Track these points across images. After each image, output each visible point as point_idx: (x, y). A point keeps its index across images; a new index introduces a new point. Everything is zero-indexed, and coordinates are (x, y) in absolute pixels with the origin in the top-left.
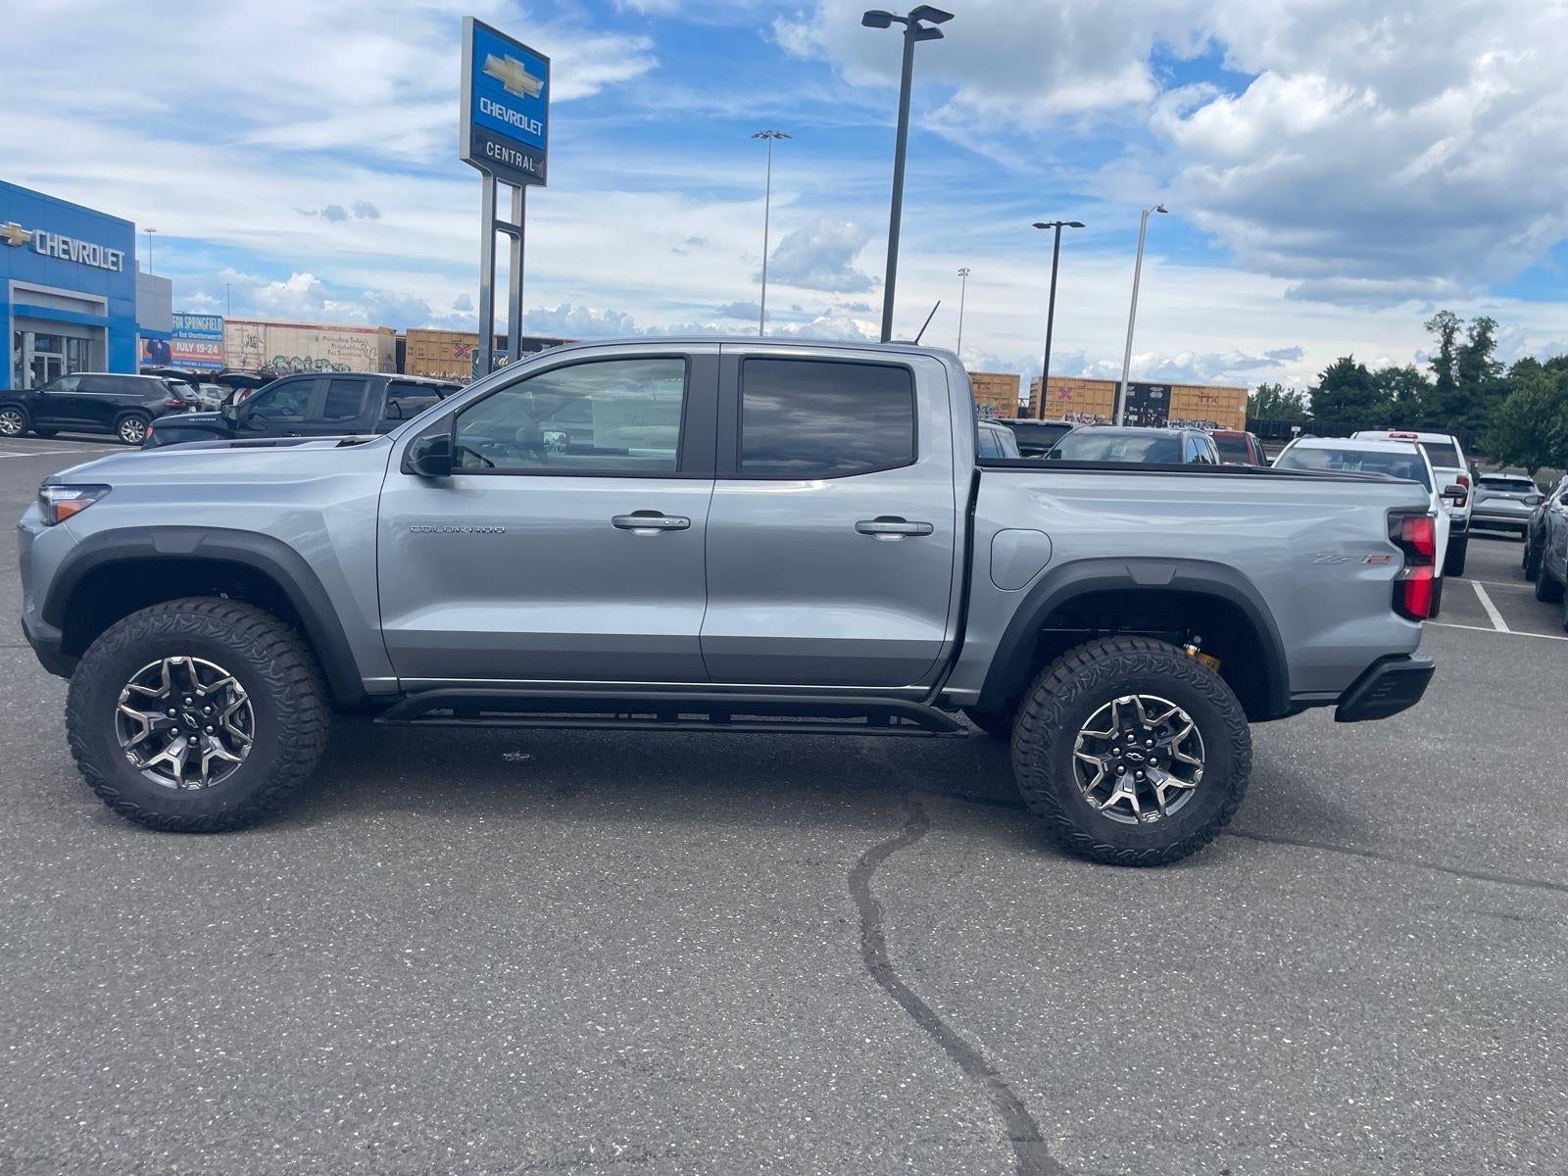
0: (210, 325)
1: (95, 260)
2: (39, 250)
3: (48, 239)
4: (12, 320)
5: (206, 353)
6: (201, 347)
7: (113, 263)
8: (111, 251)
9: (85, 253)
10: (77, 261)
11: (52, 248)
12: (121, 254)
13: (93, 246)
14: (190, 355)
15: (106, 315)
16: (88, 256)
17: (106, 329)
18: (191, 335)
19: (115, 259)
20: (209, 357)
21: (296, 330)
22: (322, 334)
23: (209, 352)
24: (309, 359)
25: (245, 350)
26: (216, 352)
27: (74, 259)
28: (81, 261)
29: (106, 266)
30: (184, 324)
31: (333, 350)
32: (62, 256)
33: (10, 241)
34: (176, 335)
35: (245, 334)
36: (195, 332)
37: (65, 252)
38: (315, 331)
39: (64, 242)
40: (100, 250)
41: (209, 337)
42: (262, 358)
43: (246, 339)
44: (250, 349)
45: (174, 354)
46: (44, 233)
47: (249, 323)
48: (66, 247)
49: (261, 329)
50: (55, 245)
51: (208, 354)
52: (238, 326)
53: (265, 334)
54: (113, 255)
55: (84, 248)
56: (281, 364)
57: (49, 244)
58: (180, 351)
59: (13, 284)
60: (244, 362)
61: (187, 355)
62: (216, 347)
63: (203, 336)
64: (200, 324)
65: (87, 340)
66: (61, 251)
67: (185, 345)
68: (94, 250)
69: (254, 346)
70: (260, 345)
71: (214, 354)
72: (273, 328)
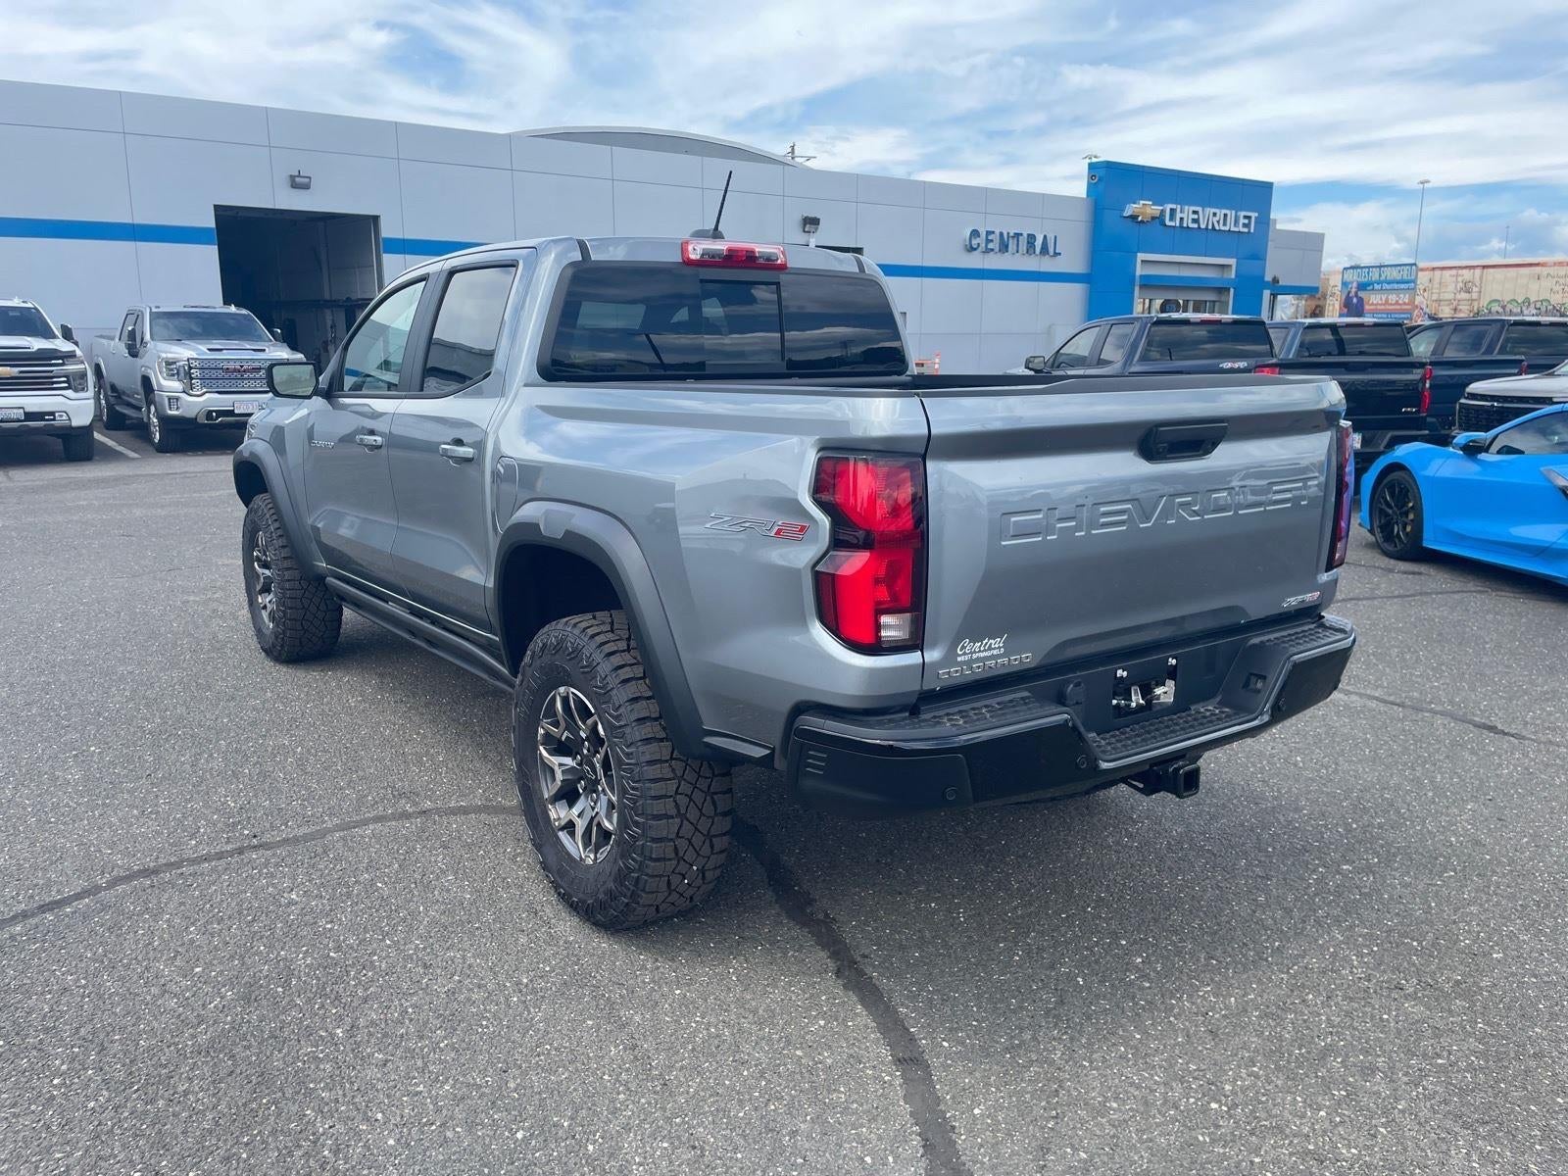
0: (1405, 274)
1: (1225, 224)
2: (1168, 223)
3: (1178, 210)
4: (1137, 289)
5: (1397, 303)
6: (1393, 298)
7: (1245, 225)
8: (1242, 214)
9: (1216, 219)
10: (1207, 229)
11: (1182, 219)
12: (1254, 215)
13: (1224, 211)
14: (1383, 307)
15: (1233, 276)
16: (1218, 222)
17: (1232, 290)
18: (1385, 286)
19: (1246, 221)
20: (1398, 307)
21: (1515, 269)
22: (1544, 271)
23: (1400, 302)
24: (1527, 302)
25: (1458, 296)
26: (1407, 301)
27: (1203, 226)
28: (1210, 227)
29: (1236, 229)
30: (1380, 276)
31: (1558, 288)
32: (1191, 225)
33: (1140, 219)
34: (1371, 287)
35: (1460, 279)
36: (1389, 283)
37: (1195, 221)
38: (1538, 269)
39: (1195, 212)
40: (1231, 214)
41: (1402, 286)
42: (1476, 304)
43: (1460, 285)
44: (1464, 295)
45: (1367, 307)
46: (1174, 206)
47: (1466, 267)
48: (1196, 217)
49: (1478, 271)
50: (1185, 216)
51: (1400, 304)
52: (1454, 272)
53: (1481, 278)
54: (1245, 217)
55: (1215, 214)
56: (1496, 308)
57: (1179, 215)
58: (1372, 304)
59: (1141, 256)
60: (1455, 310)
61: (1379, 307)
62: (1407, 296)
63: (1396, 286)
64: (1394, 274)
65: (1214, 302)
66: (1190, 221)
67: (1378, 297)
68: (1225, 215)
69: (1468, 292)
70: (1475, 289)
71: (1405, 304)
72: (1491, 270)
